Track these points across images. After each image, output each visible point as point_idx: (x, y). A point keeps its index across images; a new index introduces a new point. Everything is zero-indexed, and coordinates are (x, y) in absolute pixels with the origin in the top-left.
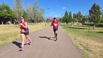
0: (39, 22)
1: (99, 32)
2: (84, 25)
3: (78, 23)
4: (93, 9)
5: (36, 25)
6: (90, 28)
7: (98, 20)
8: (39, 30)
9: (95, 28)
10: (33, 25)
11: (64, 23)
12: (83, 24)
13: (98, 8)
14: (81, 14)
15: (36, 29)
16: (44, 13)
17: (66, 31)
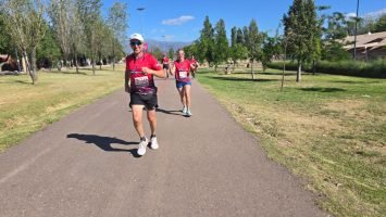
0: (105, 63)
1: (313, 89)
2: (269, 70)
3: (248, 61)
4: (294, 12)
5: (97, 72)
6: (286, 78)
7: (310, 49)
9: (300, 78)
10: (84, 74)
11: (202, 62)
12: (266, 65)
13: (310, 8)
15: (102, 88)
16: (126, 26)
17: (211, 89)
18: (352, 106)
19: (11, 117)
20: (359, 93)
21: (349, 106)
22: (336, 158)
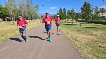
0: (33, 19)
1: (89, 28)
2: (77, 22)
4: (84, 6)
6: (81, 24)
7: (89, 16)
8: (34, 27)
12: (76, 20)
14: (74, 11)
15: (31, 26)
16: (39, 10)
18: (100, 33)
19: (7, 33)
20: (103, 29)
21: (99, 33)
22: (93, 48)
